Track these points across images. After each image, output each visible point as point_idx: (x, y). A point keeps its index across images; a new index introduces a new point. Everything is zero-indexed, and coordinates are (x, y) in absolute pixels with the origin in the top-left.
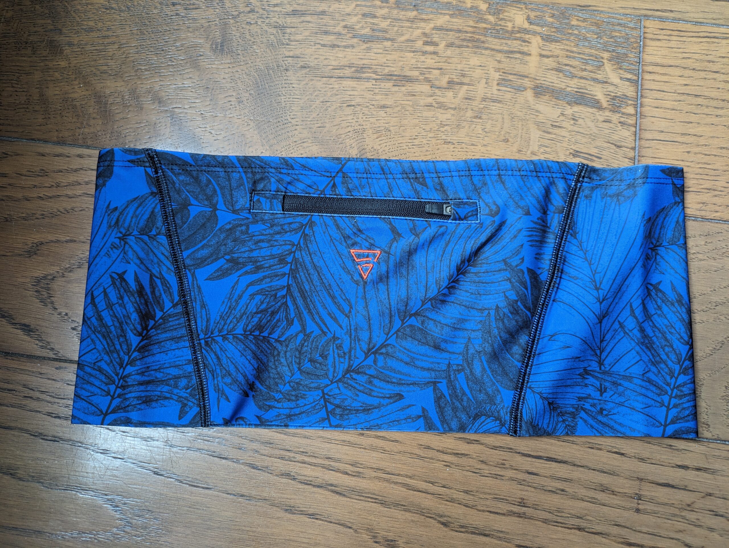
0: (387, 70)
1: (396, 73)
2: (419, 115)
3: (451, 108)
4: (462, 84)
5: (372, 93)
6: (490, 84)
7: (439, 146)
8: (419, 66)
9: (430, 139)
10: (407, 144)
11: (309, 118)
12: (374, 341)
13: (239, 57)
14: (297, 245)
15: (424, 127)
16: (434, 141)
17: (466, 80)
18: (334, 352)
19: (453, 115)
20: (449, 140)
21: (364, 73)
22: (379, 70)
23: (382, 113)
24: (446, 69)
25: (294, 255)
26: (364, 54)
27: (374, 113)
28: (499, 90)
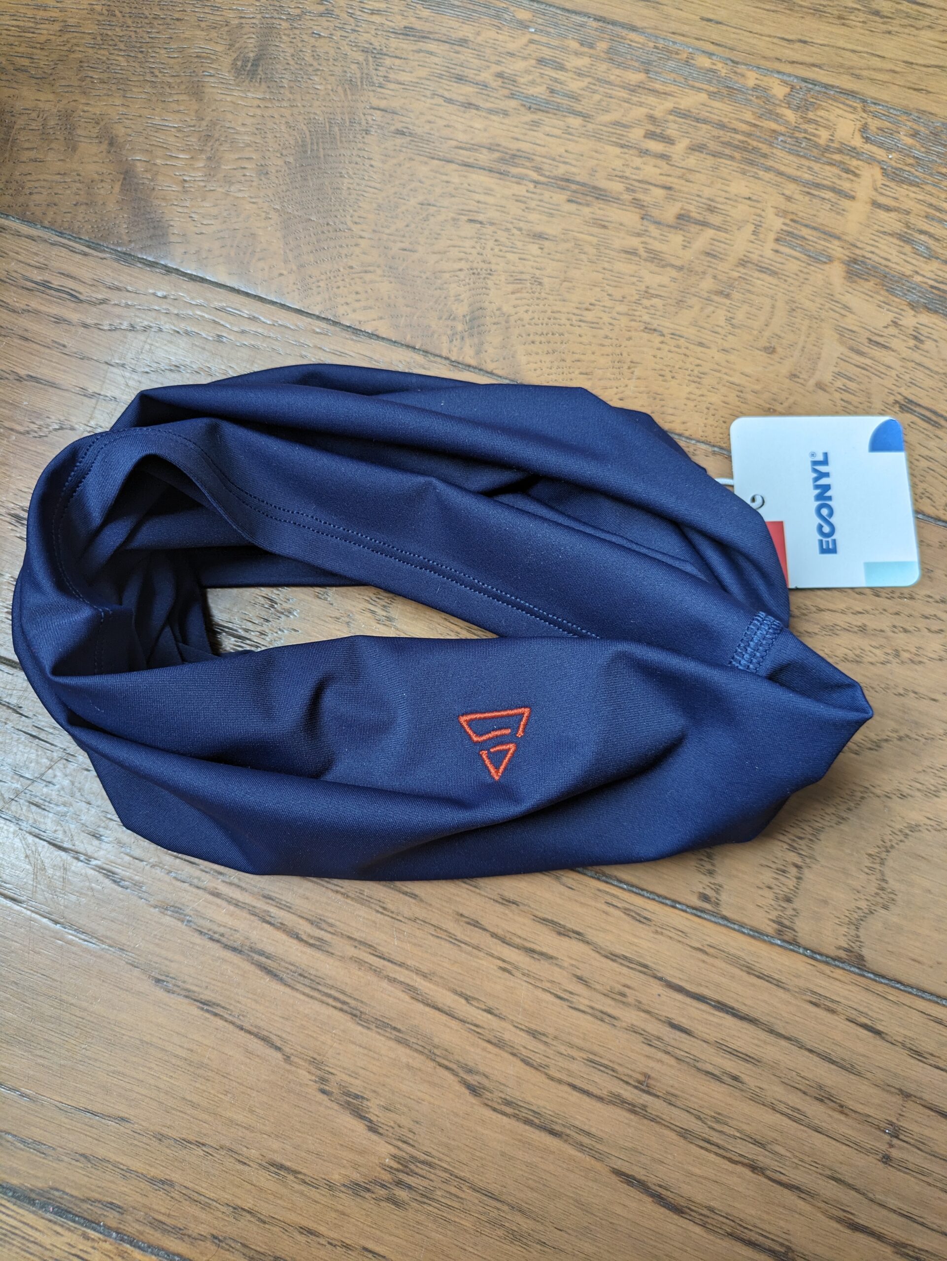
0: (561, 170)
1: (578, 179)
2: (606, 265)
3: (673, 266)
4: (705, 224)
5: (523, 206)
6: (761, 236)
7: (633, 334)
8: (627, 174)
9: (618, 317)
10: (571, 316)
11: (388, 227)
13: (282, 91)
15: (611, 290)
16: (624, 321)
17: (715, 219)
19: (674, 280)
20: (655, 326)
21: (516, 165)
22: (546, 167)
23: (534, 249)
24: (680, 191)
26: (524, 131)
27: (519, 244)
28: (777, 251)
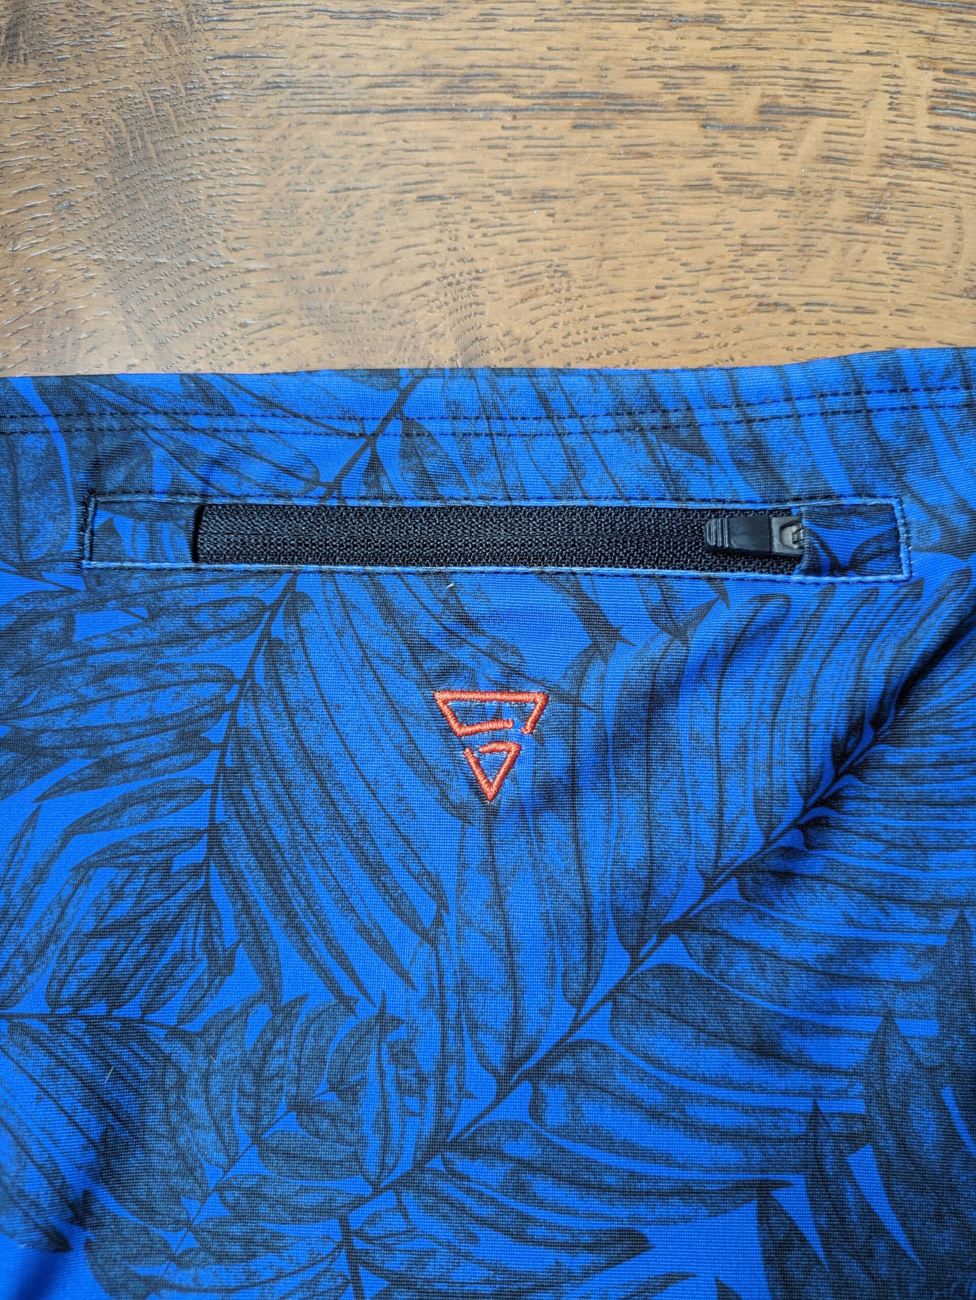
0: (550, 80)
1: (580, 88)
2: (666, 217)
3: (774, 191)
4: (808, 112)
5: (503, 154)
6: (905, 109)
7: (742, 320)
8: (658, 62)
9: (709, 297)
10: (630, 315)
11: (289, 243)
12: (529, 1029)
14: (242, 682)
15: (685, 256)
16: (721, 302)
17: (822, 100)
18: (382, 1074)
19: (784, 214)
20: (775, 298)
21: (475, 92)
22: (523, 82)
23: (538, 218)
24: (751, 69)
25: (233, 722)
26: (473, 34)
27: (512, 217)
28: (937, 127)
